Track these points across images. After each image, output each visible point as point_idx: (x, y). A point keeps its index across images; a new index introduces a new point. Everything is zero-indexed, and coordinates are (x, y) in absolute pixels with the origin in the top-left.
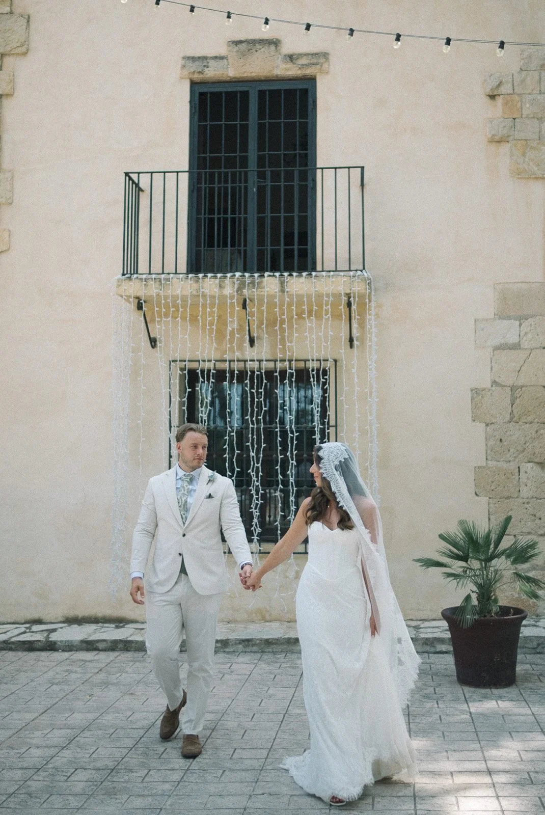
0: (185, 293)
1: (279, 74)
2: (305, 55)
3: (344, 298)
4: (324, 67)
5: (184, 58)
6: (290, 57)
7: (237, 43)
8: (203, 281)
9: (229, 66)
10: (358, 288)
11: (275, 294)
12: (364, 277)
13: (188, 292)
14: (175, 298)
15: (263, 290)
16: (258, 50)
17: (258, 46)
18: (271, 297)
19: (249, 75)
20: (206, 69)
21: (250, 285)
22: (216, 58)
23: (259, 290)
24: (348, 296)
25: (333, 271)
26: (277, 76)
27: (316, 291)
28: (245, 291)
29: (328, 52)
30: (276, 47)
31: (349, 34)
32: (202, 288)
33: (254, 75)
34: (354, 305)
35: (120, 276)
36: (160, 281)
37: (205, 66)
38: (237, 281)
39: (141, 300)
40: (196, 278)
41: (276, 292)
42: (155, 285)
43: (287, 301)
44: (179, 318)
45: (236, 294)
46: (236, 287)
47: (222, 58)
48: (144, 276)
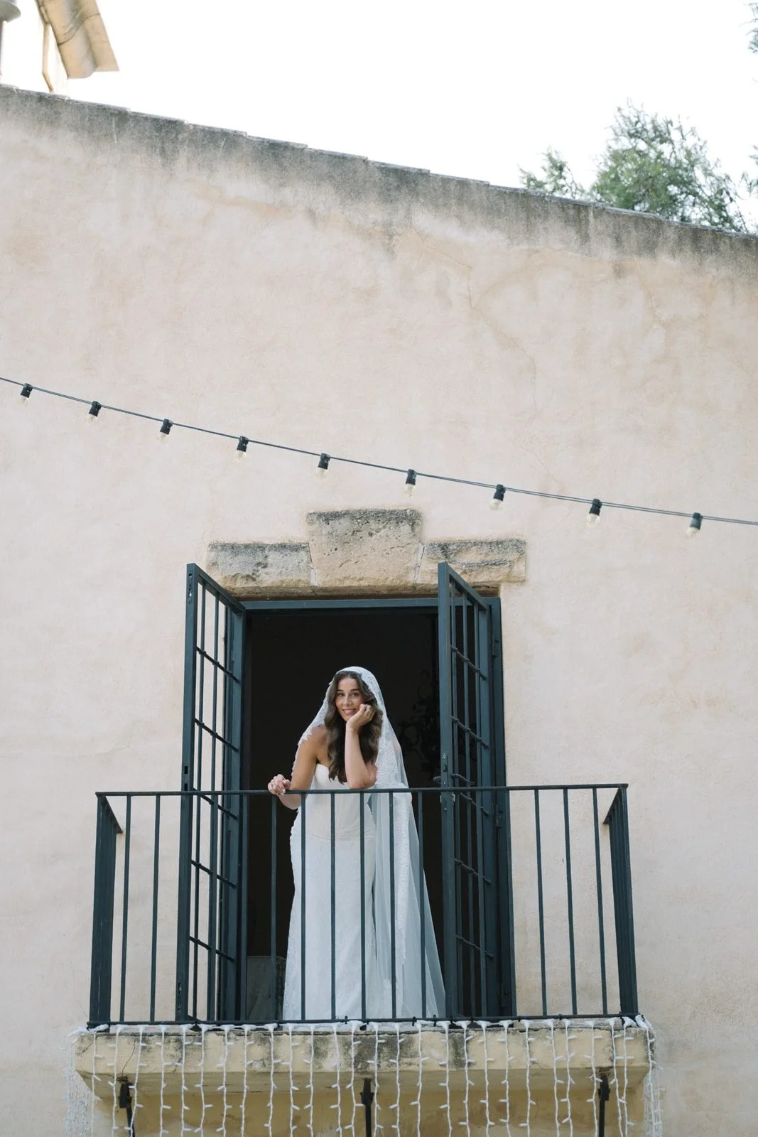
0: (235, 1068)
1: (419, 581)
2: (475, 544)
3: (596, 1079)
4: (515, 568)
5: (213, 547)
6: (443, 549)
7: (329, 517)
8: (278, 1041)
9: (311, 565)
10: (628, 1054)
11: (443, 1069)
12: (641, 1032)
13: (241, 1066)
14: (213, 1078)
15: (414, 1060)
16: (374, 532)
17: (373, 525)
18: (432, 1077)
19: (355, 584)
20: (261, 571)
21: (385, 1050)
22: (282, 547)
23: (405, 1060)
24: (604, 1073)
25: (568, 1017)
26: (414, 587)
27: (533, 1063)
28: (373, 1063)
29: (522, 539)
30: (413, 525)
31: (692, 526)
32: (275, 1058)
33: (364, 583)
34: (621, 1096)
35: (83, 1028)
36: (179, 1041)
37: (259, 564)
38: (355, 1040)
39: (132, 1084)
40: (260, 1034)
41: (444, 1066)
42: (165, 1048)
43: (470, 1085)
44: (223, 1128)
45: (353, 1070)
46: (353, 1053)
47: (296, 548)
48: (141, 1029)
